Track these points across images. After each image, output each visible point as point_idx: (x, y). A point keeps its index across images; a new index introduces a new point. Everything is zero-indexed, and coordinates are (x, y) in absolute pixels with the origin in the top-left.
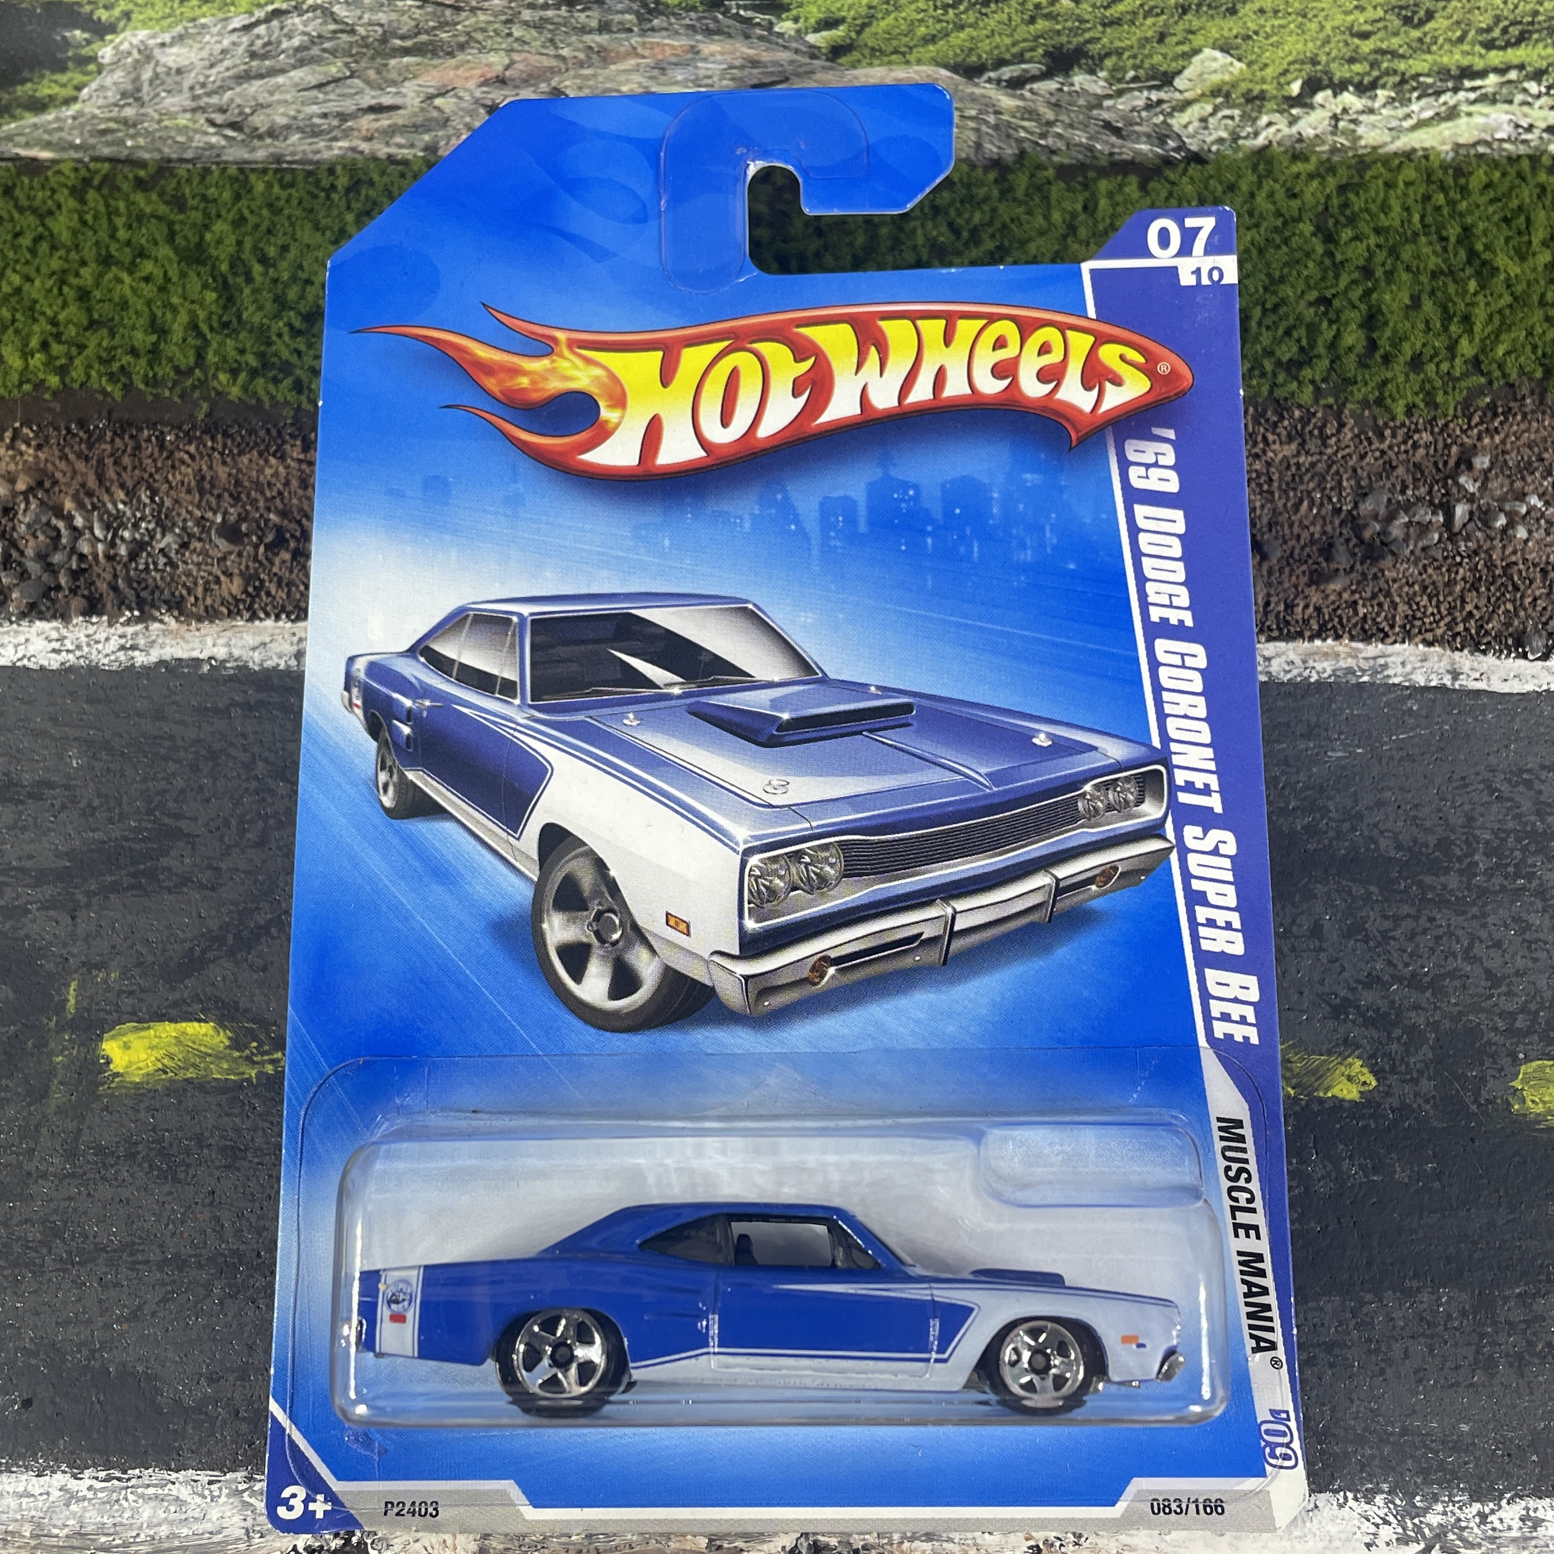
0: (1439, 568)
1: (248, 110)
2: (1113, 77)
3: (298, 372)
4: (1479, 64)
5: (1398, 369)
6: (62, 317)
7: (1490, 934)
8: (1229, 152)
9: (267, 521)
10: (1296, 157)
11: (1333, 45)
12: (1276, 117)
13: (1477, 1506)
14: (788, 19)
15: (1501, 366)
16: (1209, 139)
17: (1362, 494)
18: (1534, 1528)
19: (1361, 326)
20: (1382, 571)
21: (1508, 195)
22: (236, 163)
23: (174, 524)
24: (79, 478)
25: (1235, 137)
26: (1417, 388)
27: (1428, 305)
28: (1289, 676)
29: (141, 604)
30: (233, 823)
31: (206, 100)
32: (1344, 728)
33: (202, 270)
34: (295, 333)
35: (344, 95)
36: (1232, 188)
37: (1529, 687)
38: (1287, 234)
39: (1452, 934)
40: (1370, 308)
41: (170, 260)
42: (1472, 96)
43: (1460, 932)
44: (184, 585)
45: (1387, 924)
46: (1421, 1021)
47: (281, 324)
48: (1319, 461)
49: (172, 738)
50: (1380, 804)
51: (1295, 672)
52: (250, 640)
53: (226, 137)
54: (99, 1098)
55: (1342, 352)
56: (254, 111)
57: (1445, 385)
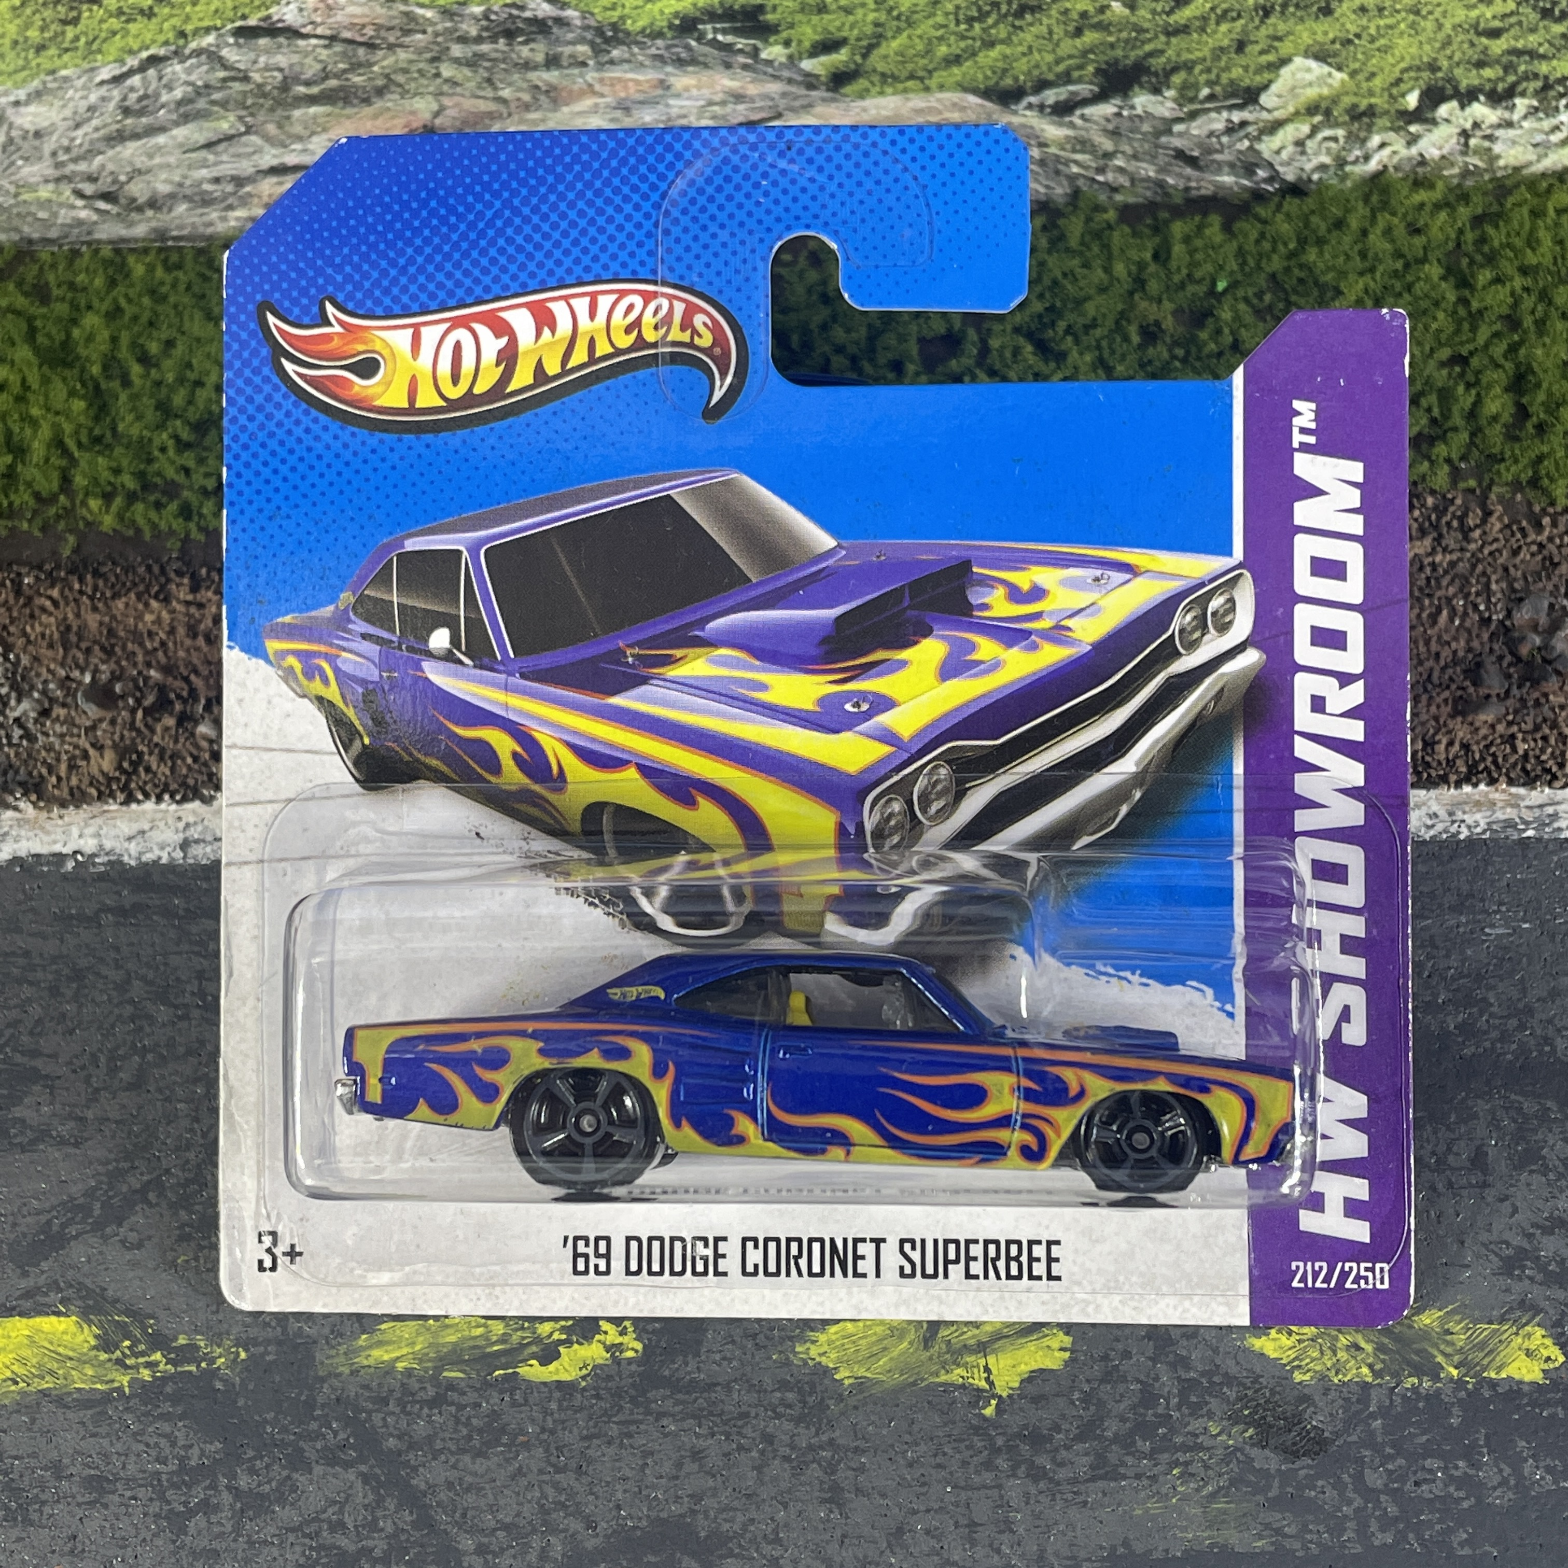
1: (123, 178)
2: (1182, 96)
3: (186, 494)
5: (1556, 442)
8: (1334, 181)
9: (147, 679)
10: (1418, 183)
11: (1455, 46)
12: (1391, 136)
14: (777, 43)
16: (1309, 167)
17: (1516, 599)
19: (1507, 390)
20: (1546, 695)
22: (110, 242)
23: (32, 687)
25: (1341, 163)
28: (1432, 833)
30: (103, 1059)
31: (72, 167)
32: (1505, 898)
33: (67, 373)
34: (183, 446)
35: (239, 155)
36: (1339, 224)
38: (1409, 278)
40: (1518, 366)
41: (29, 364)
44: (44, 762)
47: (165, 436)
48: (1460, 559)
49: (27, 954)
50: (1555, 994)
51: (1440, 827)
52: (125, 827)
53: (97, 210)
55: (1484, 422)
56: (130, 179)
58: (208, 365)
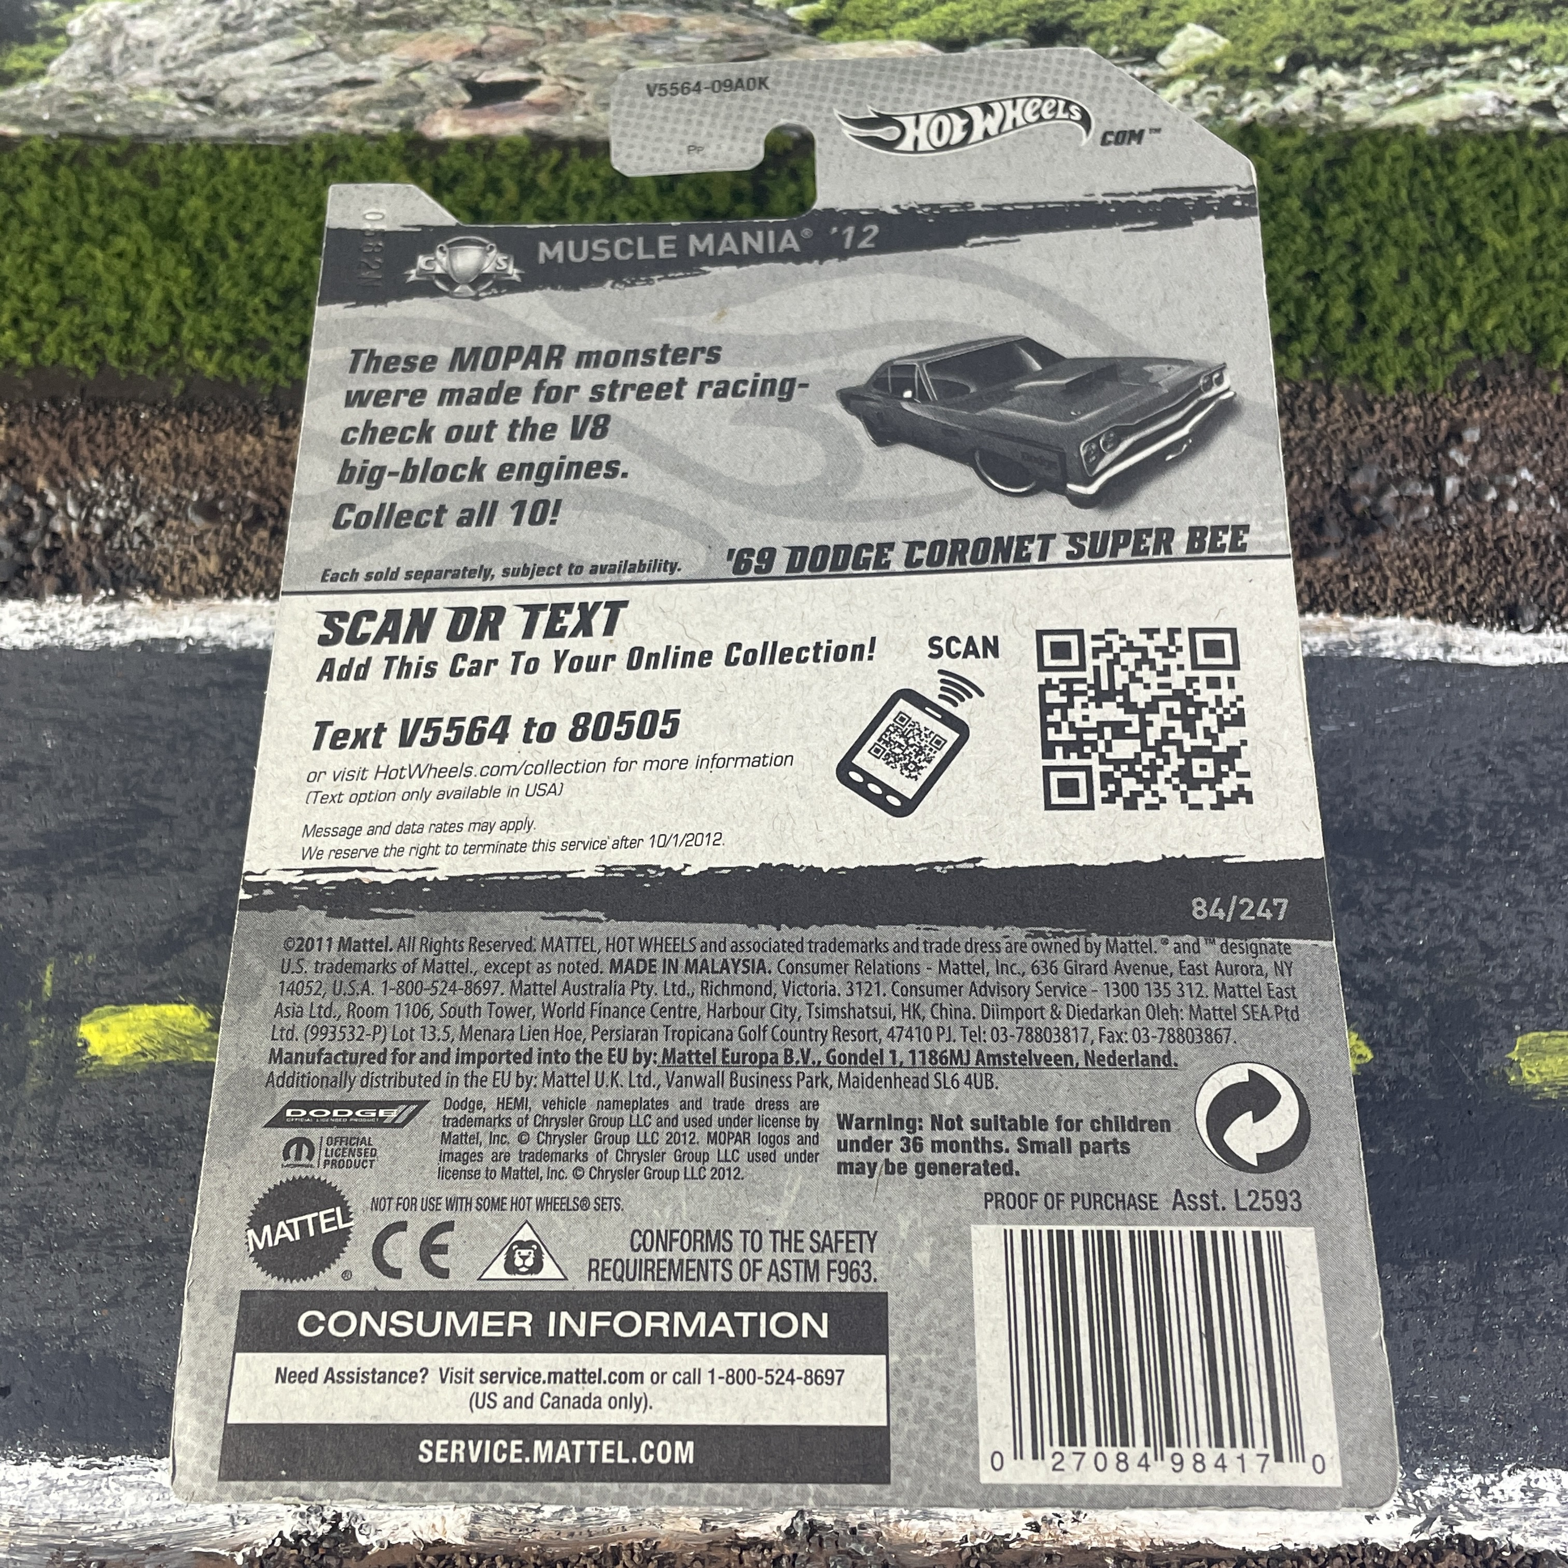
0: (1430, 542)
1: (219, 85)
3: (275, 349)
4: (1464, 40)
5: (1387, 343)
6: (33, 294)
7: (1485, 908)
9: (244, 499)
10: (1281, 134)
11: (1317, 21)
12: (1261, 94)
13: (1477, 1478)
15: (1490, 340)
17: (1352, 468)
18: (1536, 1498)
19: (1349, 301)
20: (1373, 545)
21: (1495, 170)
22: (209, 139)
23: (150, 503)
24: (51, 457)
25: (1219, 113)
26: (1406, 362)
27: (1416, 281)
29: (116, 583)
30: (212, 804)
31: (177, 73)
32: (1337, 702)
33: (176, 245)
34: (272, 309)
35: (317, 69)
37: (1521, 660)
38: (1273, 209)
39: (1446, 906)
40: (1358, 282)
41: (143, 237)
42: (1456, 72)
43: (1455, 905)
44: (160, 564)
45: (1381, 897)
46: (1416, 993)
47: (257, 300)
48: (1308, 435)
49: (148, 717)
50: (1373, 777)
52: (228, 619)
53: (198, 112)
54: (78, 1080)
55: (1330, 326)
56: (226, 86)
57: (1434, 358)
58: (292, 243)
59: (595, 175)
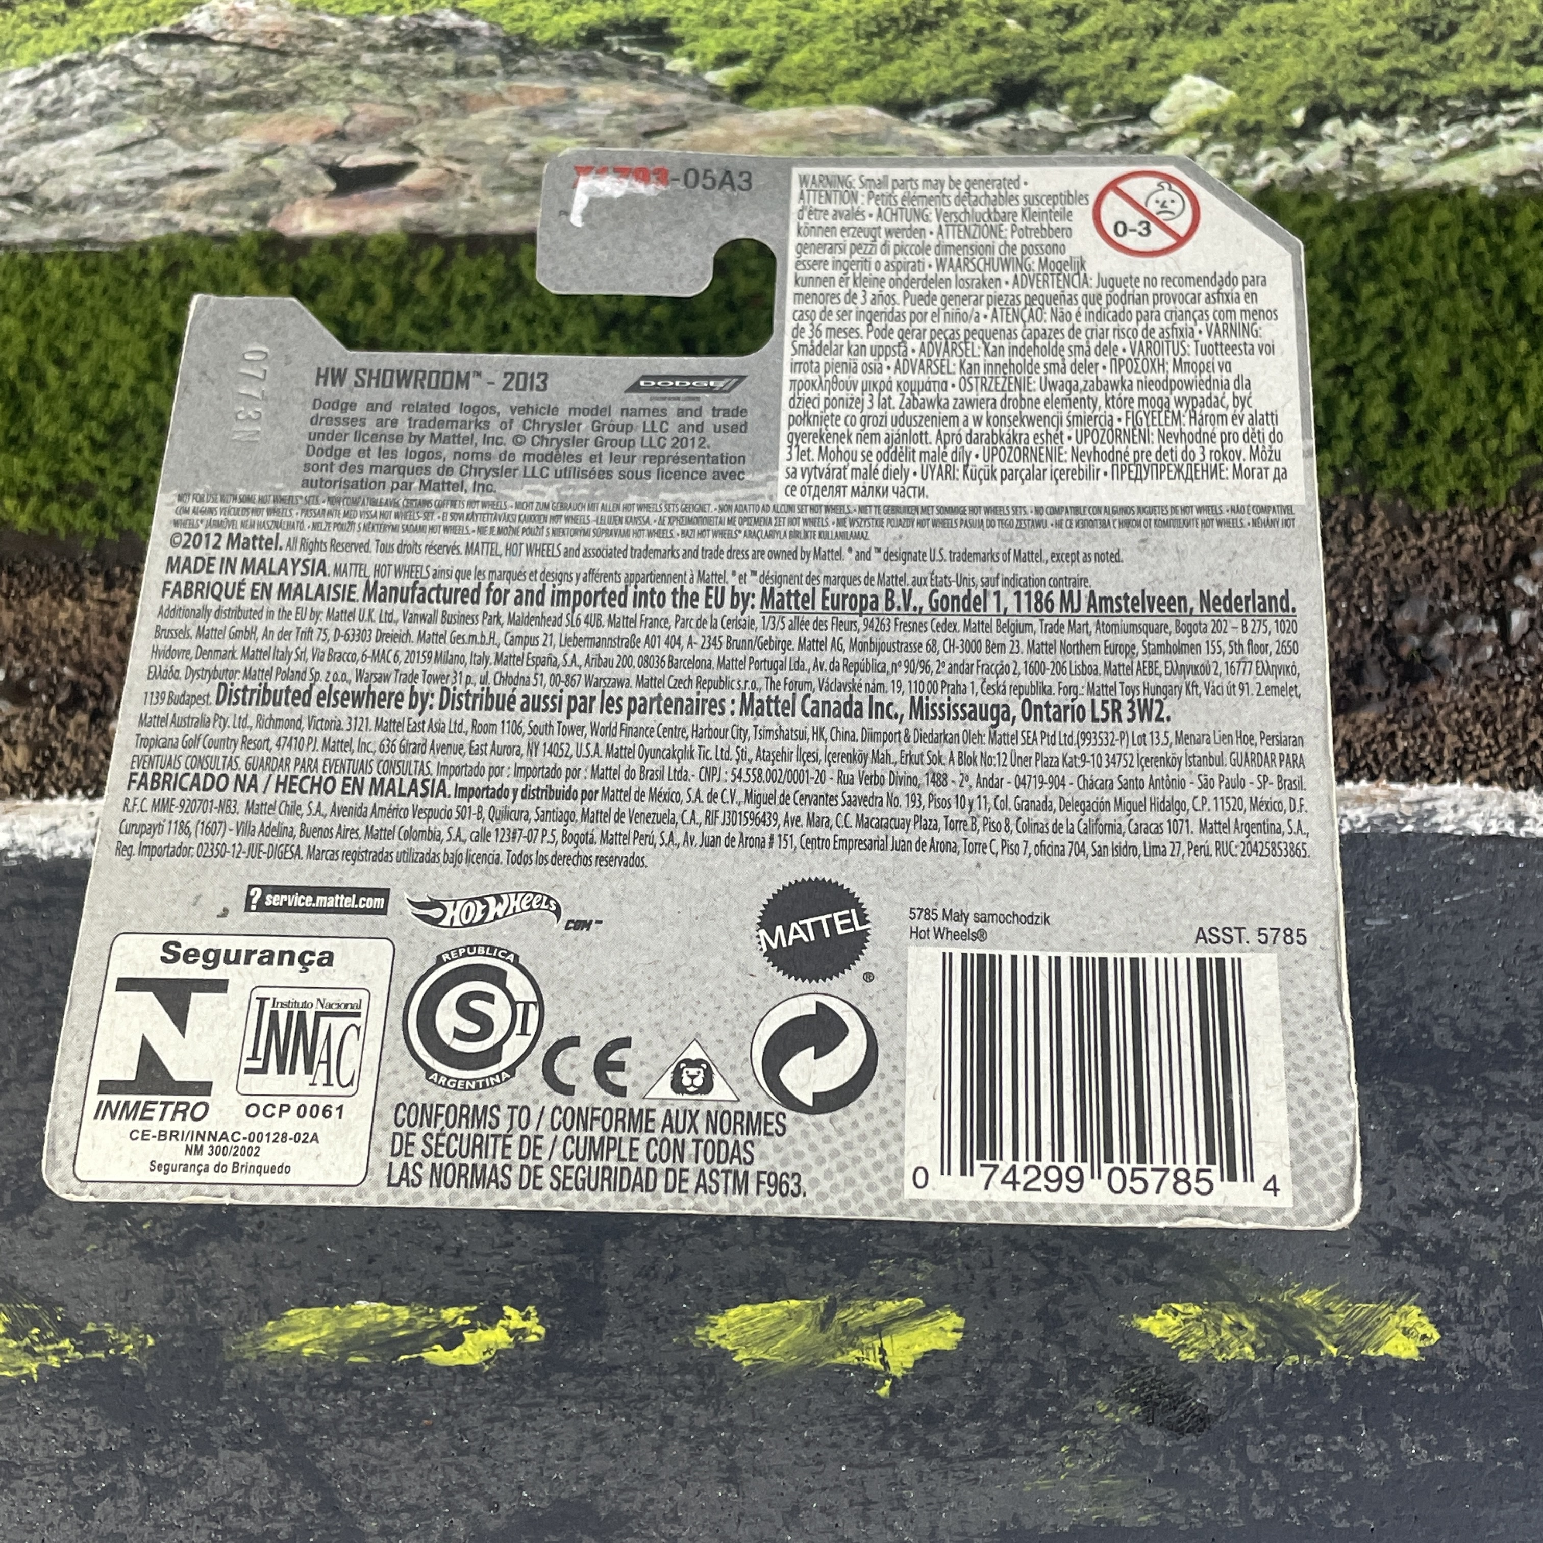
0: (1495, 689)
1: (37, 179)
2: (1076, 111)
4: (1517, 83)
5: (1436, 449)
9: (60, 676)
10: (1305, 198)
11: (1339, 66)
12: (1278, 151)
14: (681, 55)
17: (1396, 602)
19: (1389, 399)
20: (1425, 694)
22: (26, 245)
25: (1229, 177)
26: (1460, 471)
27: (1470, 372)
32: (1385, 890)
34: (97, 447)
35: (152, 158)
39: (1526, 1144)
40: (1400, 375)
42: (1512, 120)
45: (1447, 1134)
46: (1492, 1254)
48: (1343, 563)
50: (1432, 983)
52: (38, 822)
53: (13, 211)
55: (1366, 430)
56: (44, 180)
57: (1494, 466)
58: (123, 368)
59: (483, 276)
